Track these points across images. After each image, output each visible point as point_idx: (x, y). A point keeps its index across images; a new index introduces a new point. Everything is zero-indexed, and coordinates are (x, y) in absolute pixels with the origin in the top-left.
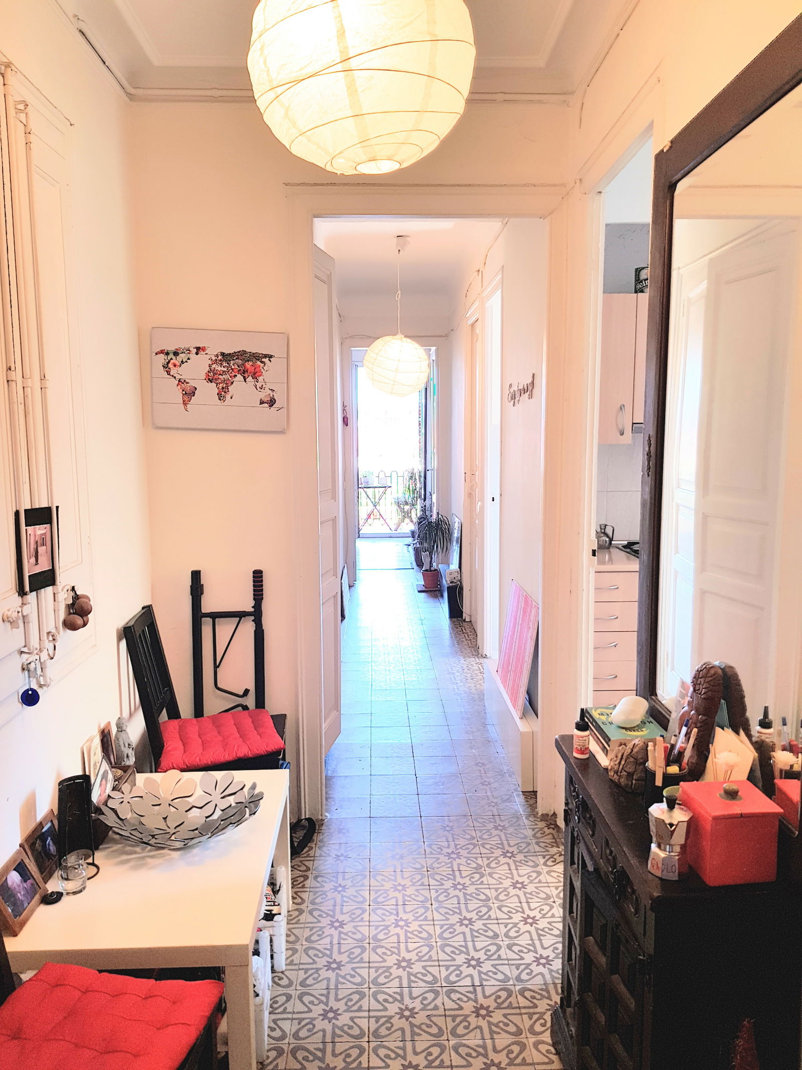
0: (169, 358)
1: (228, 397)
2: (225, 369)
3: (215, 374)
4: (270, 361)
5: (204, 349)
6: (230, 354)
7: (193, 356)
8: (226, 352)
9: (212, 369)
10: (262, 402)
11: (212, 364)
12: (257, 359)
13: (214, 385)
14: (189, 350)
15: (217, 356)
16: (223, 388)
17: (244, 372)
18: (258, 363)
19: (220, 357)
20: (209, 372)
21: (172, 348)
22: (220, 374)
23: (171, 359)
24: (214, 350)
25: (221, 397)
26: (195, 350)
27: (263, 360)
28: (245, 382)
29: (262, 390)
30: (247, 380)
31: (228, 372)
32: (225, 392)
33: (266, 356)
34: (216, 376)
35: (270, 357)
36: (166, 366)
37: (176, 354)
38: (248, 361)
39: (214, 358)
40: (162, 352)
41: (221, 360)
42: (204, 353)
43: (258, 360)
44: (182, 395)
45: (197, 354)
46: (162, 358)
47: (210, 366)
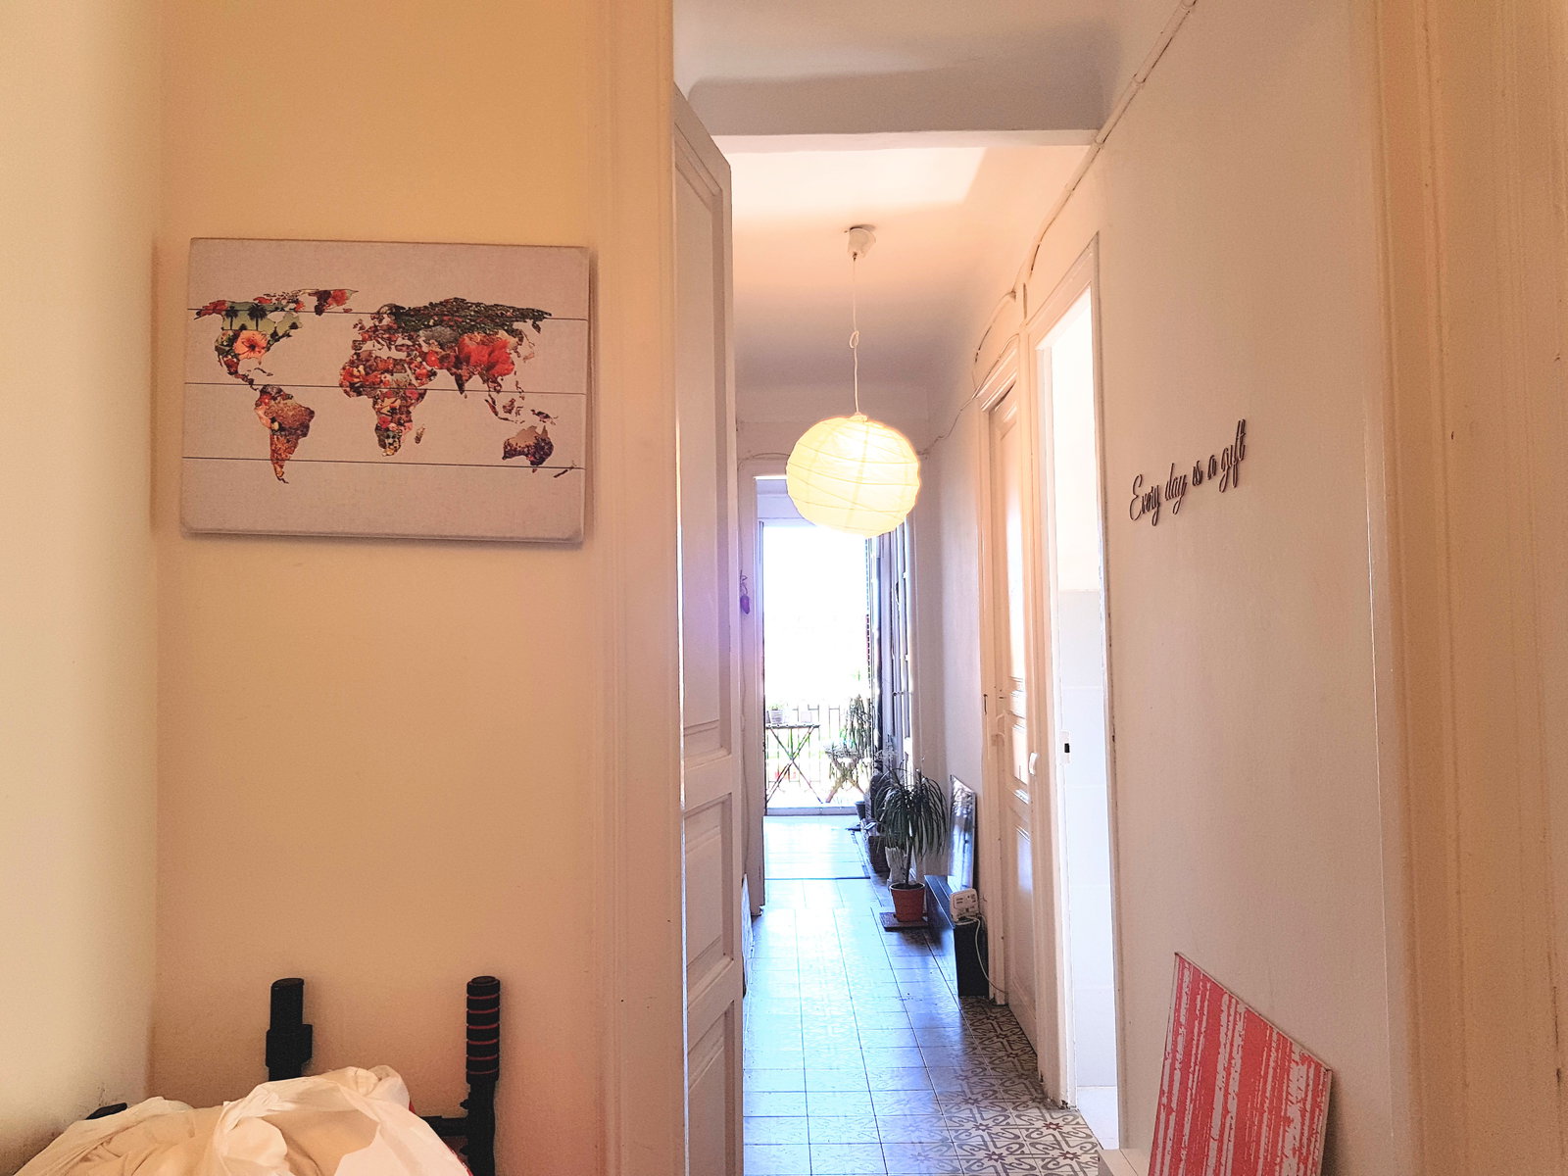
0: (236, 327)
1: (408, 437)
2: (402, 355)
3: (369, 370)
4: (538, 329)
5: (339, 297)
6: (417, 310)
7: (307, 318)
8: (408, 302)
9: (363, 356)
10: (510, 452)
11: (364, 341)
12: (497, 325)
13: (365, 401)
14: (297, 302)
15: (378, 316)
16: (393, 410)
17: (458, 364)
18: (502, 334)
19: (387, 321)
20: (352, 363)
21: (246, 296)
22: (387, 371)
23: (243, 328)
24: (369, 300)
25: (386, 436)
26: (314, 301)
27: (516, 325)
28: (461, 389)
29: (512, 416)
30: (467, 386)
31: (410, 363)
32: (399, 424)
33: (523, 314)
34: (374, 377)
35: (537, 316)
36: (226, 350)
37: (257, 312)
38: (471, 329)
39: (368, 323)
40: (216, 307)
41: (389, 329)
42: (340, 308)
43: (502, 326)
44: (269, 432)
45: (319, 310)
46: (216, 323)
47: (356, 345)
